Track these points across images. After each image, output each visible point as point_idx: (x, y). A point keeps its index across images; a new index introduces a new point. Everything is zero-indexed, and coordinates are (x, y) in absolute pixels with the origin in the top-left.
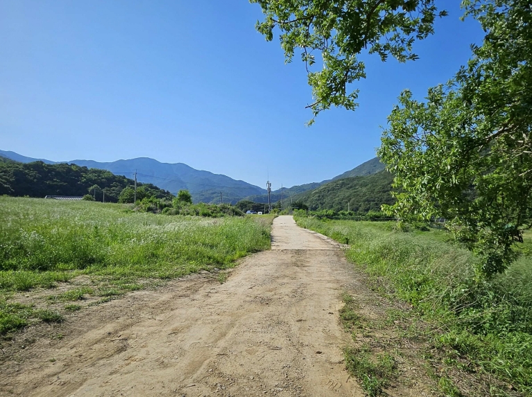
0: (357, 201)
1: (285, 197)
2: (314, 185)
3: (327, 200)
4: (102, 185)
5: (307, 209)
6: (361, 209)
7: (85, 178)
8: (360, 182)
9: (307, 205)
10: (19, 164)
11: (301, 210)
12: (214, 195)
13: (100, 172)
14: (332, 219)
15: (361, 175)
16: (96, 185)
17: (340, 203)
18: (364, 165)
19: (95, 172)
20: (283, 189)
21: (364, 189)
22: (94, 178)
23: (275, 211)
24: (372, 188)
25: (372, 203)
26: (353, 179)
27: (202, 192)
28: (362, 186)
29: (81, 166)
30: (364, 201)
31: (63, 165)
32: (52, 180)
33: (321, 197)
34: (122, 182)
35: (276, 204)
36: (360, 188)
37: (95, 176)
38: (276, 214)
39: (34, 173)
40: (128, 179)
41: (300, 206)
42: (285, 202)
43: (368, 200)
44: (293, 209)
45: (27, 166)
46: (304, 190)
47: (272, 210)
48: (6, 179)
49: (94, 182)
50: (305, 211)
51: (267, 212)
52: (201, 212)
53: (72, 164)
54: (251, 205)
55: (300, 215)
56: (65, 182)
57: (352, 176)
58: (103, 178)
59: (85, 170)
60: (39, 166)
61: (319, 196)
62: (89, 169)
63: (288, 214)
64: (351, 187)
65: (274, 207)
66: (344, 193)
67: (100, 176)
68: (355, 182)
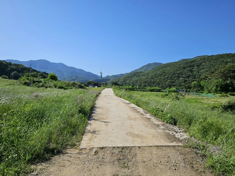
0: (141, 82)
1: (108, 80)
2: (122, 75)
3: (127, 81)
4: (19, 72)
5: (119, 86)
6: (142, 86)
7: (10, 68)
8: (142, 74)
9: (119, 83)
11: (116, 86)
13: (18, 65)
14: (131, 90)
15: (143, 71)
16: (16, 72)
17: (133, 83)
18: (143, 67)
19: (15, 65)
20: (108, 76)
21: (144, 77)
22: (14, 68)
23: (104, 86)
24: (147, 77)
25: (147, 83)
26: (139, 73)
27: (71, 77)
28: (143, 75)
29: (8, 62)
30: (144, 82)
33: (125, 80)
35: (104, 83)
36: (142, 77)
37: (16, 67)
38: (104, 88)
40: (33, 69)
41: (115, 84)
42: (109, 82)
43: (145, 82)
44: (112, 85)
46: (117, 77)
47: (102, 86)
49: (15, 70)
50: (118, 86)
51: (100, 87)
52: (58, 86)
54: (93, 83)
55: (115, 88)
57: (139, 71)
58: (19, 68)
59: (10, 64)
61: (124, 80)
62: (12, 63)
63: (110, 88)
64: (138, 76)
65: (103, 84)
66: (135, 78)
67: (18, 67)
68: (140, 74)
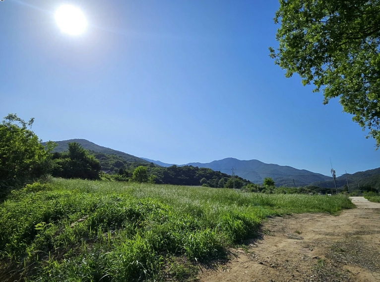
4: (208, 178)
7: (198, 173)
9: (376, 188)
10: (165, 168)
12: (283, 182)
13: (206, 169)
19: (203, 169)
22: (202, 174)
31: (186, 167)
32: (181, 176)
34: (218, 175)
37: (203, 172)
39: (172, 172)
41: (368, 189)
45: (169, 169)
48: (160, 177)
49: (203, 176)
53: (190, 166)
56: (187, 177)
59: (197, 169)
60: (174, 168)
62: (199, 168)
67: (206, 172)
